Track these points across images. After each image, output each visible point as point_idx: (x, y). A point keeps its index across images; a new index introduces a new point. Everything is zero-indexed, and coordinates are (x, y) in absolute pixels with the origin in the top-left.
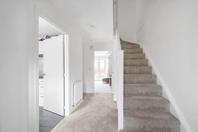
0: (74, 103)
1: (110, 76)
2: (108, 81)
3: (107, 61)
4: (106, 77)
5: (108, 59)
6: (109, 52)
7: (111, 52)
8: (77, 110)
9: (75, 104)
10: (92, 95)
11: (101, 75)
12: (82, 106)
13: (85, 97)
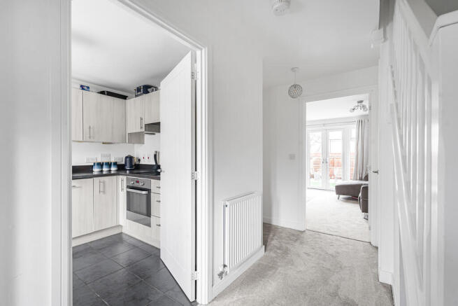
0: (225, 266)
1: (361, 179)
2: (355, 194)
3: (354, 132)
4: (350, 181)
5: (355, 126)
6: (361, 102)
7: (366, 103)
8: (237, 287)
9: (227, 269)
10: (297, 236)
11: (332, 172)
12: (255, 275)
13: (274, 242)
